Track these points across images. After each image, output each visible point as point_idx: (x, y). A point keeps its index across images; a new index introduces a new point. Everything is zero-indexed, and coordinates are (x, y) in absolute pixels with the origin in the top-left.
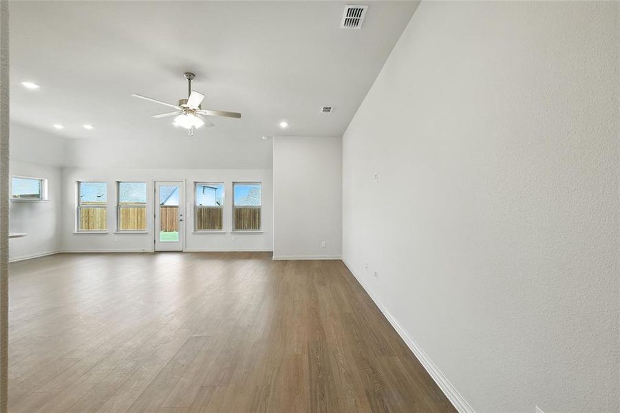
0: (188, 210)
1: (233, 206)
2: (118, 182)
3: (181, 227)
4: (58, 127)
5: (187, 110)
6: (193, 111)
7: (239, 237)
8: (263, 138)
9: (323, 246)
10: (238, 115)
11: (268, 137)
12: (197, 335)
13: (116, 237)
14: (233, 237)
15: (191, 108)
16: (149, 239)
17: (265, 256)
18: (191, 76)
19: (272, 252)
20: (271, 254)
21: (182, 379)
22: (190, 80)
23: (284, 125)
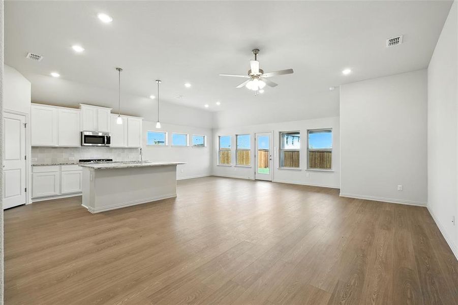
0: (275, 152)
1: (308, 148)
2: (237, 135)
3: (270, 164)
4: (207, 106)
5: (253, 77)
6: (258, 76)
7: (312, 173)
8: (330, 89)
9: (399, 189)
10: (291, 71)
11: (335, 87)
12: (248, 241)
13: (236, 169)
14: (308, 174)
15: (255, 75)
16: (252, 171)
17: (334, 192)
18: (256, 51)
19: (340, 189)
20: (338, 190)
21: (223, 268)
22: (256, 54)
23: (347, 72)
